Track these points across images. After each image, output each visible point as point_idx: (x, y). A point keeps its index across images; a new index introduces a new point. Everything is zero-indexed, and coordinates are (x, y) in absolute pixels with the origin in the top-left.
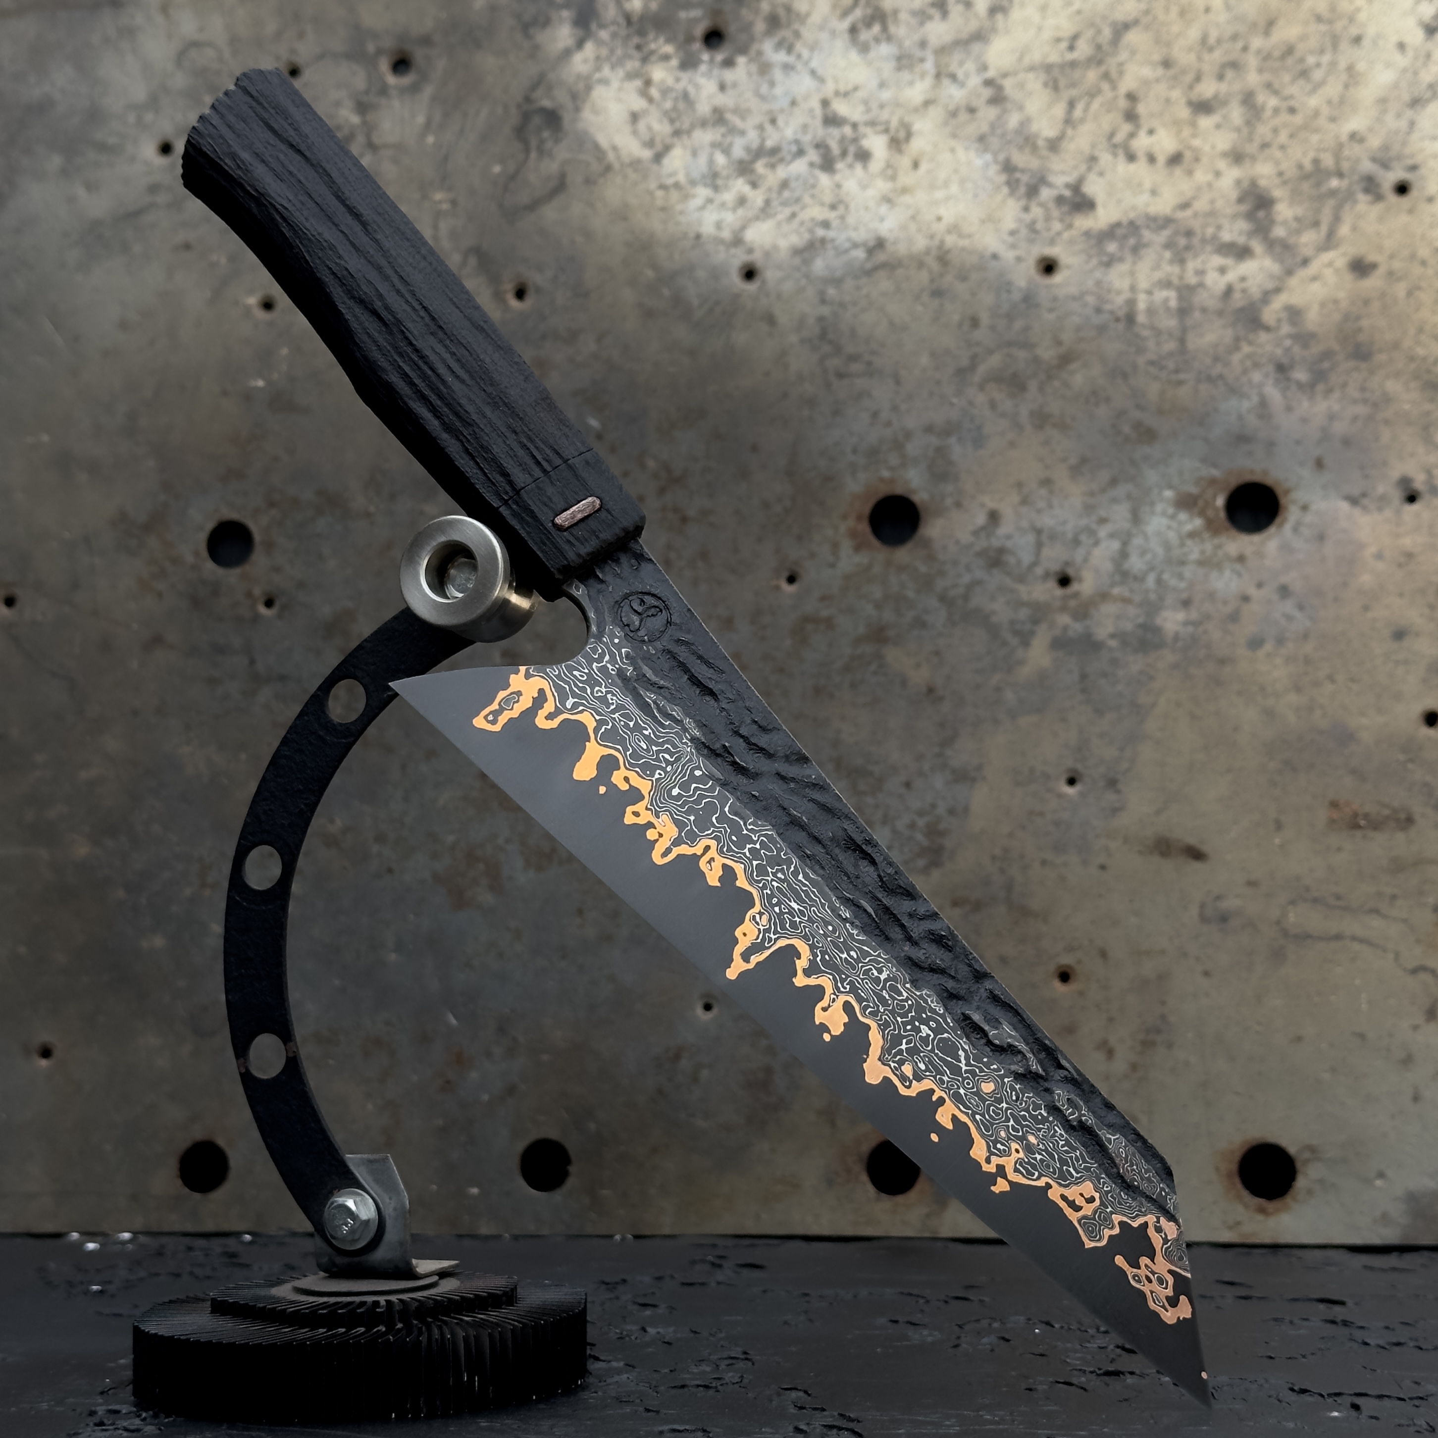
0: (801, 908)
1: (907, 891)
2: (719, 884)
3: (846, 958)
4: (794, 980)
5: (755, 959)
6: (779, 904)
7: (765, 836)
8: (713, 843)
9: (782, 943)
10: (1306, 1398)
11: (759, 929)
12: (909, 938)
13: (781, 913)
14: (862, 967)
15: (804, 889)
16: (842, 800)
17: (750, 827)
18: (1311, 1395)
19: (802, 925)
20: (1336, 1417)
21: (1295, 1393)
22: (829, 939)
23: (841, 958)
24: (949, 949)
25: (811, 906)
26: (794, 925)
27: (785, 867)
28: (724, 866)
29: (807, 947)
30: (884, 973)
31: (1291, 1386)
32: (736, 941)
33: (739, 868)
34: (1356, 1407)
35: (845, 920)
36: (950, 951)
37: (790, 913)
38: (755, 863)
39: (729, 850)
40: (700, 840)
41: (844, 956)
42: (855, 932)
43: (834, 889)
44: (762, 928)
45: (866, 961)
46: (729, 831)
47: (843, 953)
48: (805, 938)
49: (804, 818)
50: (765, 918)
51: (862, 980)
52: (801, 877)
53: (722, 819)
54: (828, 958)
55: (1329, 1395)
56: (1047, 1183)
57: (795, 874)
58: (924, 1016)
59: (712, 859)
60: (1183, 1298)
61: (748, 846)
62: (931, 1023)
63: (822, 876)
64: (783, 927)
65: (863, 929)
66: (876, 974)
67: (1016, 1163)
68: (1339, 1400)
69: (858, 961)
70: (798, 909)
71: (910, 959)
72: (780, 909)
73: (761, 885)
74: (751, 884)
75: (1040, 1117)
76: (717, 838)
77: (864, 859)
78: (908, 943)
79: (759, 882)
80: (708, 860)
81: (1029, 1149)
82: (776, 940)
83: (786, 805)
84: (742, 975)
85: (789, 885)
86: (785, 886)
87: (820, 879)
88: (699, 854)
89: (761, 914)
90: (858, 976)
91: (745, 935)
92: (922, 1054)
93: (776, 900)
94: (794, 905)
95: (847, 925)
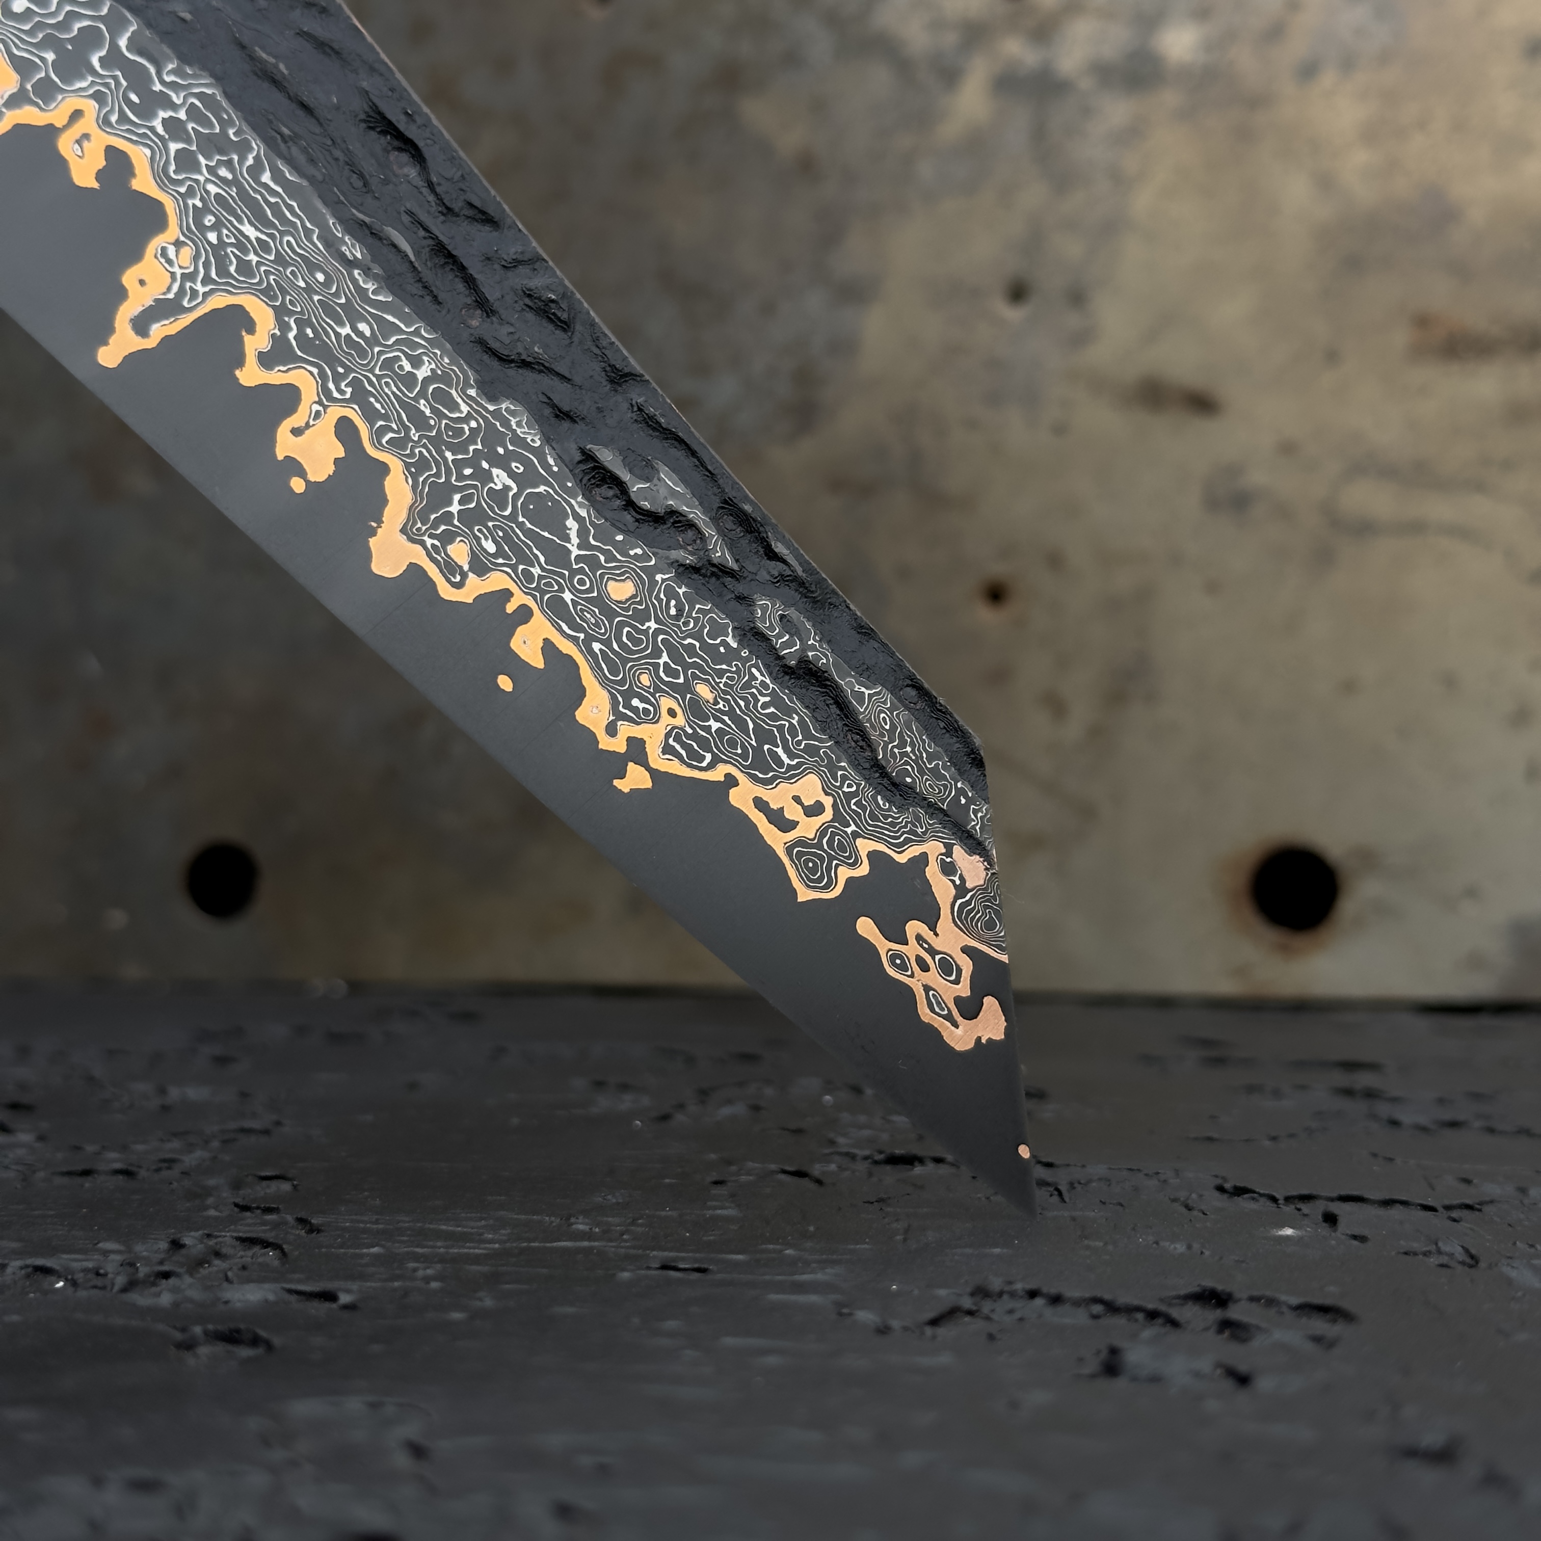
0: (264, 237)
1: (483, 213)
2: (96, 185)
3: (348, 335)
4: (238, 373)
5: (159, 330)
6: (216, 227)
7: (199, 96)
8: (90, 107)
9: (219, 301)
10: (1244, 1203)
11: (173, 275)
12: (483, 305)
13: (221, 243)
14: (380, 353)
15: (273, 200)
16: (364, 38)
17: (168, 79)
18: (1253, 1199)
19: (263, 268)
20: (1288, 1237)
21: (1226, 1196)
22: (316, 298)
23: (337, 335)
24: (565, 326)
25: (282, 233)
26: (245, 268)
27: (236, 157)
28: (111, 151)
29: (270, 312)
30: (424, 368)
31: (1219, 1181)
32: (121, 294)
33: (140, 156)
34: (1331, 1219)
35: (350, 264)
36: (564, 330)
37: (240, 245)
38: (174, 147)
39: (123, 118)
40: (63, 99)
41: (345, 330)
42: (370, 286)
43: (335, 206)
44: (179, 272)
45: (390, 343)
46: (124, 83)
47: (341, 324)
48: (267, 293)
49: (282, 67)
50: (187, 253)
51: (379, 378)
52: (266, 178)
53: (113, 59)
54: (311, 335)
55: (1288, 1199)
56: (728, 776)
57: (255, 171)
58: (501, 451)
59: (86, 136)
60: (989, 1002)
61: (163, 114)
62: (514, 465)
63: (311, 179)
64: (223, 271)
65: (389, 282)
66: (408, 367)
67: (668, 736)
68: (1306, 1208)
69: (373, 341)
70: (258, 239)
71: (481, 342)
72: (219, 238)
73: (183, 190)
74: (162, 187)
75: (722, 650)
76: (98, 97)
77: (400, 149)
78: (479, 312)
79: (180, 183)
80: (78, 136)
81: (696, 709)
82: (206, 295)
83: (246, 40)
84: (132, 359)
85: (242, 192)
86: (234, 194)
87: (305, 183)
88: (59, 125)
89: (178, 244)
90: (371, 371)
91: (142, 282)
92: (490, 524)
93: (213, 219)
94: (249, 231)
95: (356, 272)
